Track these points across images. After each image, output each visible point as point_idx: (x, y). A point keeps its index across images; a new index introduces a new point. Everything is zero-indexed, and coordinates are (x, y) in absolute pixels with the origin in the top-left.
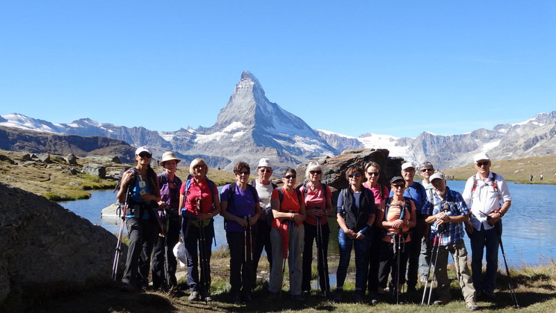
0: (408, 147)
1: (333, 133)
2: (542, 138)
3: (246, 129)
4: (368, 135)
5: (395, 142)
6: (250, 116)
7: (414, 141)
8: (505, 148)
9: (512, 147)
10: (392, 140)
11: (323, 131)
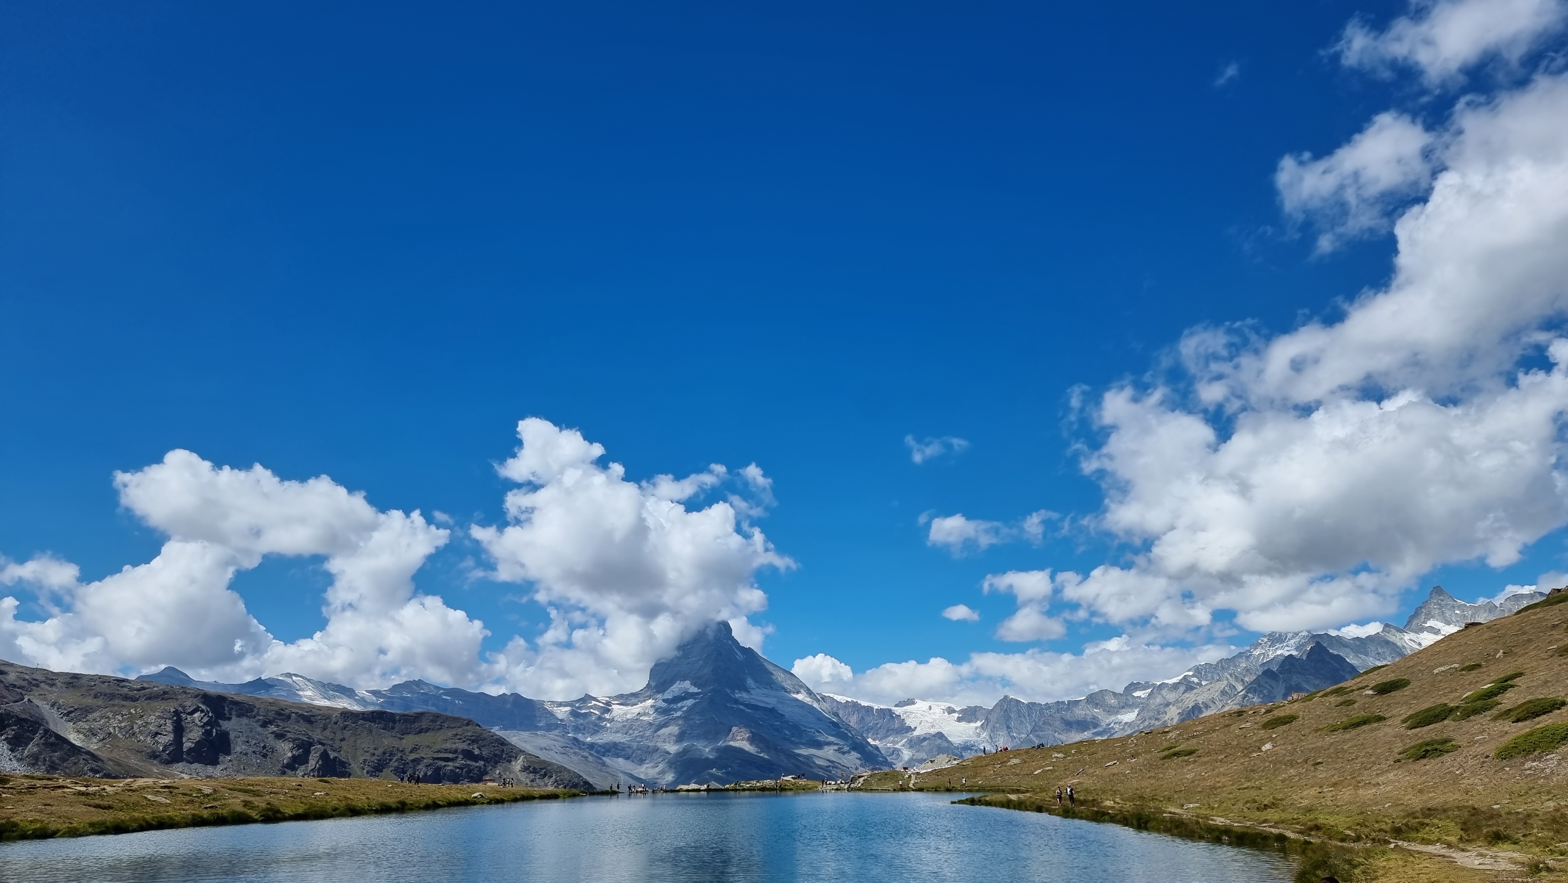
0: (979, 724)
1: (849, 700)
2: (1207, 707)
3: (698, 694)
4: (911, 702)
5: (956, 715)
6: (705, 671)
7: (990, 712)
10: (951, 711)
11: (832, 695)
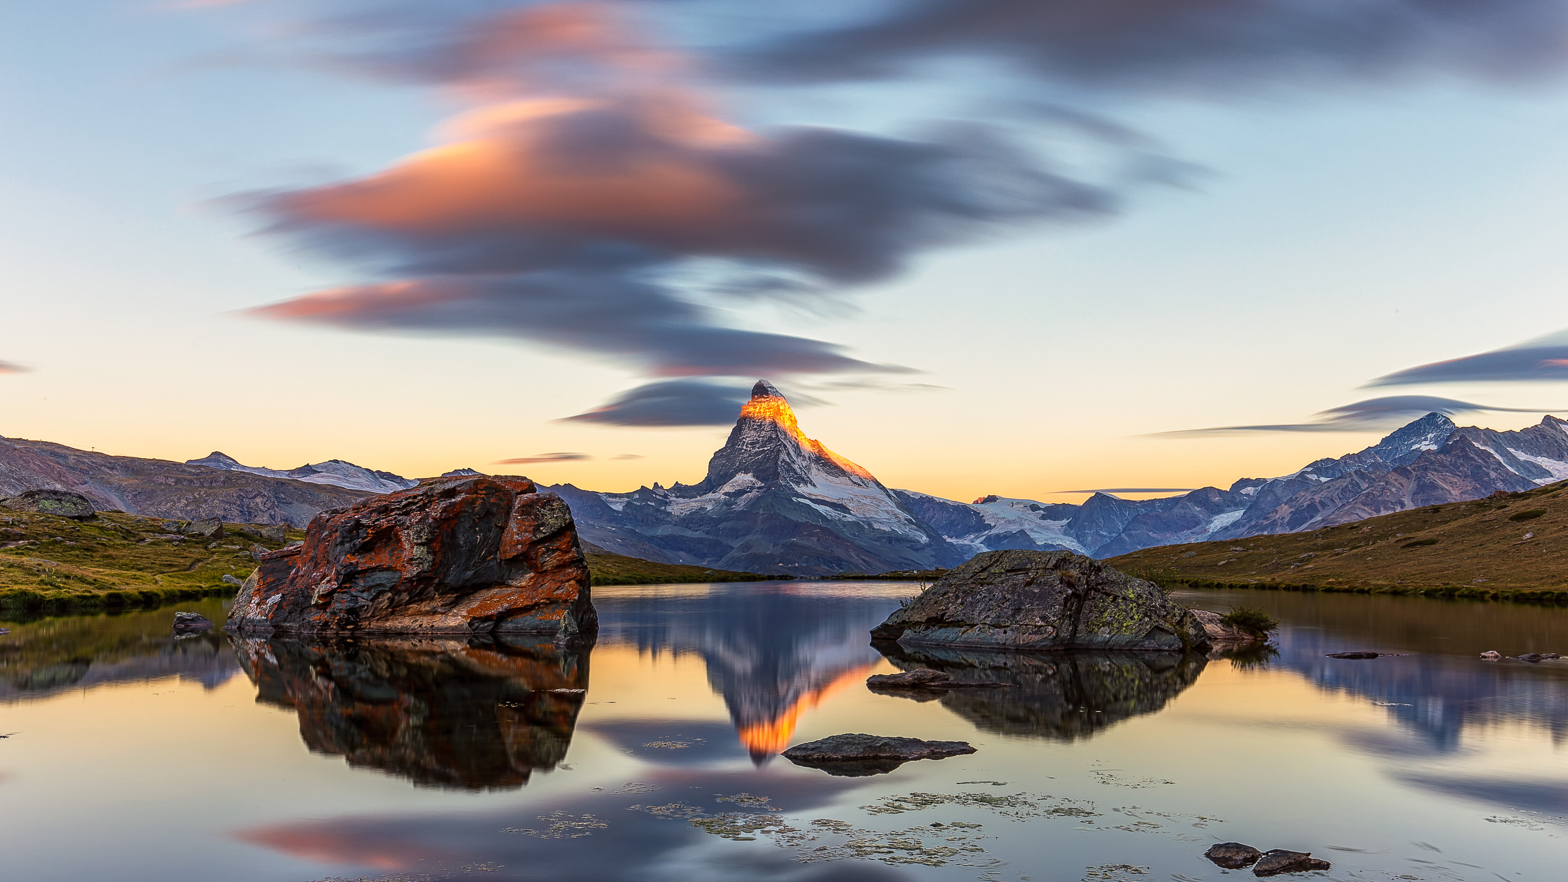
3: (760, 487)
5: (1041, 513)
6: (768, 464)
7: (1078, 509)
8: (1253, 523)
9: (1265, 522)
10: (1035, 508)
